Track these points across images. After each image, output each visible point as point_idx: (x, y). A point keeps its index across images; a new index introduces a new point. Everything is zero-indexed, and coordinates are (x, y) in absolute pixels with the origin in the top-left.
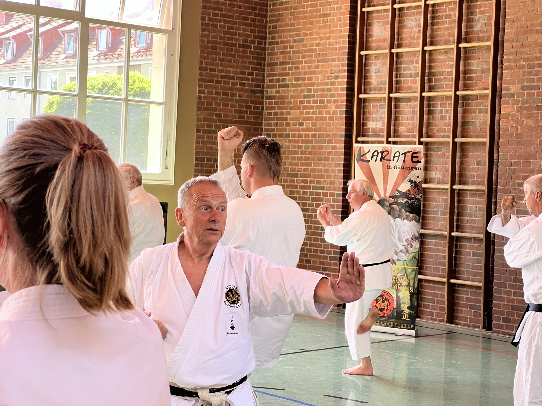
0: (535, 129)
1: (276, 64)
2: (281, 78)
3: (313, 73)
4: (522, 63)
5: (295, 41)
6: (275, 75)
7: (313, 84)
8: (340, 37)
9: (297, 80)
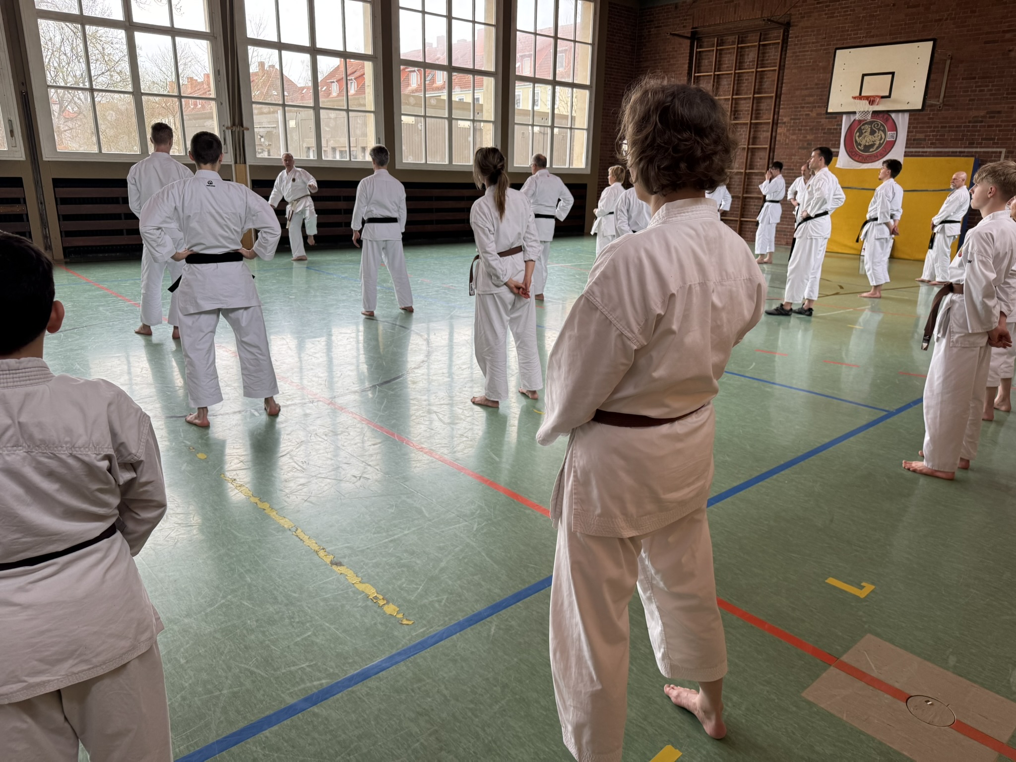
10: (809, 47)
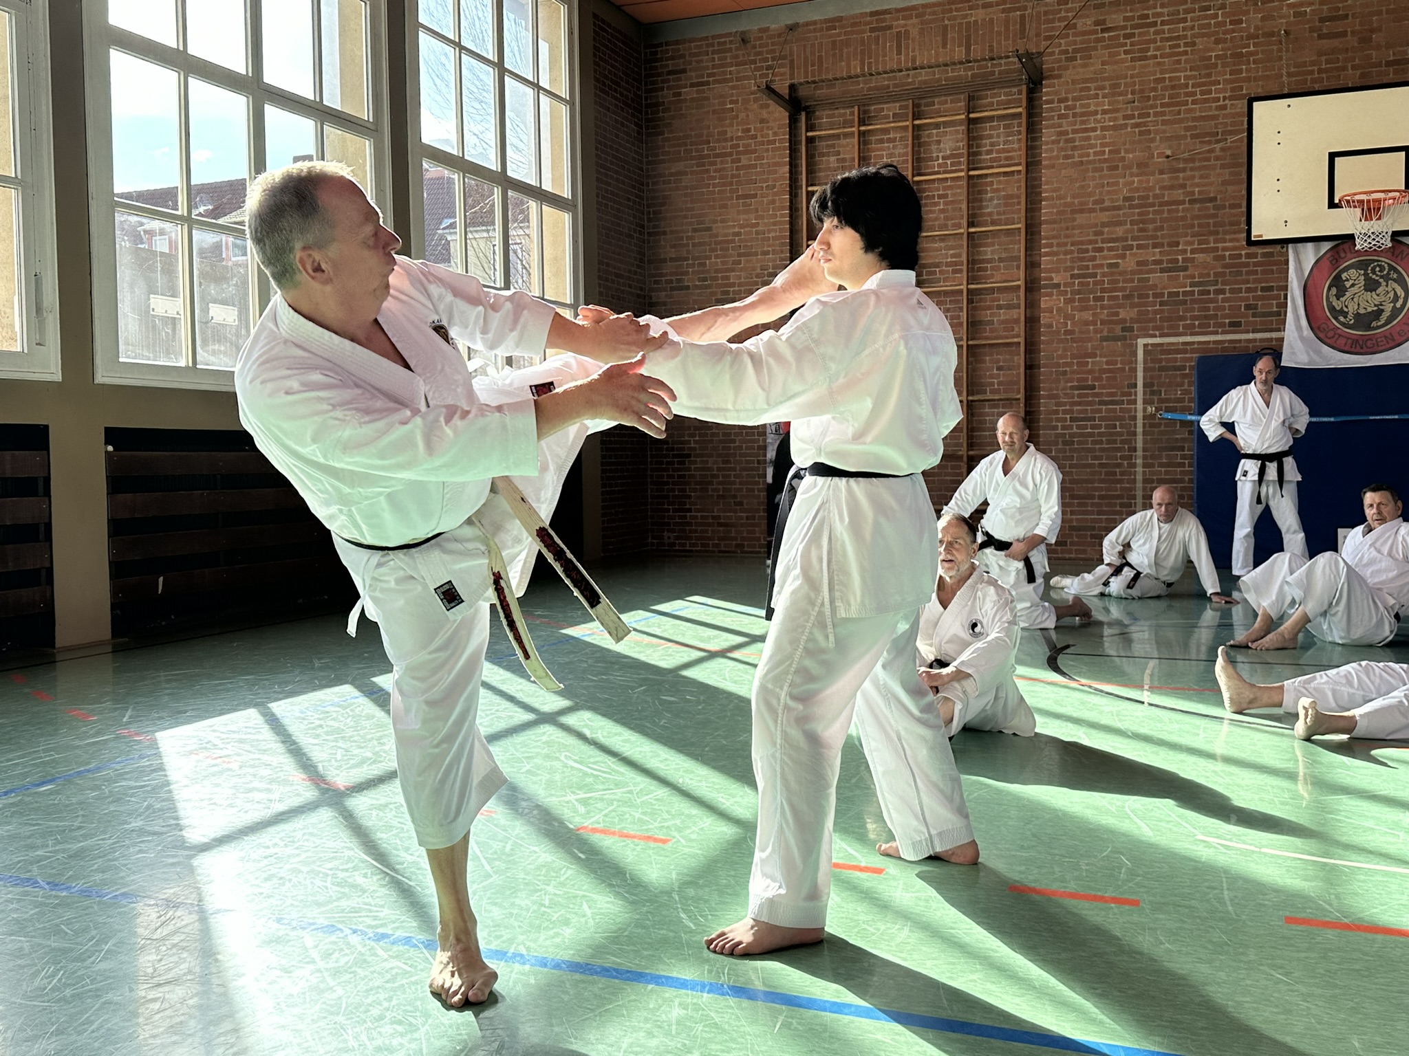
0: (1094, 323)
1: (665, 261)
2: (674, 278)
3: (733, 270)
4: (1069, 248)
5: (695, 230)
6: (666, 275)
7: (733, 285)
8: (775, 224)
9: (705, 279)
10: (1099, 122)
